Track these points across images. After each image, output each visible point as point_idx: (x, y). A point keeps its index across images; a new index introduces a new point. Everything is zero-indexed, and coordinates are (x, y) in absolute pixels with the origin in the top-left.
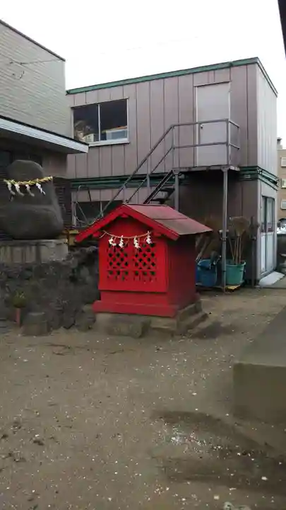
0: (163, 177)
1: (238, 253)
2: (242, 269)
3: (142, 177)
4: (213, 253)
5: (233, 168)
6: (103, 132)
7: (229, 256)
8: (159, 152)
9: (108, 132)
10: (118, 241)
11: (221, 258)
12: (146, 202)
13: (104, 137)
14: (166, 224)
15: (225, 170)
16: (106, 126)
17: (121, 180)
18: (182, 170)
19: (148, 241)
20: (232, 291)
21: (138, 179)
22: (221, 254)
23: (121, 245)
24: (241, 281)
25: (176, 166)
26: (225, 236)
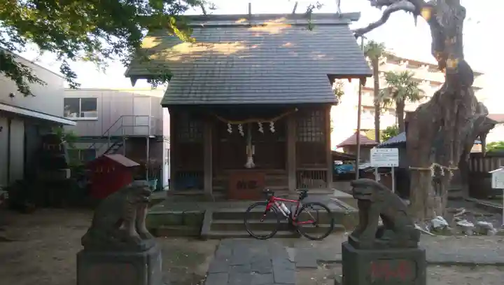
0: (117, 138)
3: (107, 138)
5: (151, 137)
6: (82, 112)
9: (85, 113)
13: (83, 116)
15: (147, 138)
16: (84, 109)
18: (127, 136)
21: (104, 139)
22: (146, 175)
26: (147, 167)
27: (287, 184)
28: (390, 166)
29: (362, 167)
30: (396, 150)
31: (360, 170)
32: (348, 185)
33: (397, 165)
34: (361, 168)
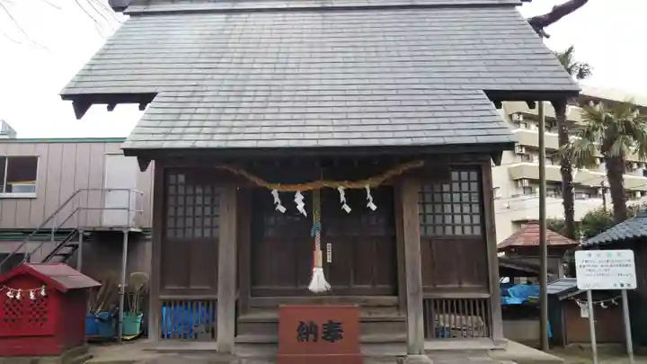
0: (69, 233)
1: (136, 305)
2: (139, 320)
3: (48, 232)
4: (112, 306)
5: (133, 230)
6: (9, 183)
7: (127, 309)
8: (66, 211)
9: (14, 185)
10: (15, 294)
11: (118, 311)
12: (44, 261)
13: (9, 189)
14: (60, 281)
15: (126, 232)
16: (13, 178)
17: (26, 233)
18: (86, 229)
19: (43, 293)
20: (127, 340)
21: (43, 233)
22: (118, 306)
23: (18, 297)
24: (138, 332)
25: (82, 224)
26: (123, 291)
27: (405, 329)
28: (619, 287)
29: (552, 288)
30: (629, 254)
31: (549, 295)
32: (530, 327)
33: (634, 286)
34: (552, 292)
